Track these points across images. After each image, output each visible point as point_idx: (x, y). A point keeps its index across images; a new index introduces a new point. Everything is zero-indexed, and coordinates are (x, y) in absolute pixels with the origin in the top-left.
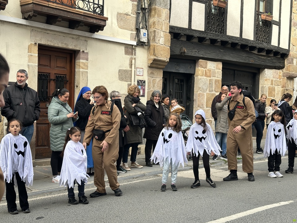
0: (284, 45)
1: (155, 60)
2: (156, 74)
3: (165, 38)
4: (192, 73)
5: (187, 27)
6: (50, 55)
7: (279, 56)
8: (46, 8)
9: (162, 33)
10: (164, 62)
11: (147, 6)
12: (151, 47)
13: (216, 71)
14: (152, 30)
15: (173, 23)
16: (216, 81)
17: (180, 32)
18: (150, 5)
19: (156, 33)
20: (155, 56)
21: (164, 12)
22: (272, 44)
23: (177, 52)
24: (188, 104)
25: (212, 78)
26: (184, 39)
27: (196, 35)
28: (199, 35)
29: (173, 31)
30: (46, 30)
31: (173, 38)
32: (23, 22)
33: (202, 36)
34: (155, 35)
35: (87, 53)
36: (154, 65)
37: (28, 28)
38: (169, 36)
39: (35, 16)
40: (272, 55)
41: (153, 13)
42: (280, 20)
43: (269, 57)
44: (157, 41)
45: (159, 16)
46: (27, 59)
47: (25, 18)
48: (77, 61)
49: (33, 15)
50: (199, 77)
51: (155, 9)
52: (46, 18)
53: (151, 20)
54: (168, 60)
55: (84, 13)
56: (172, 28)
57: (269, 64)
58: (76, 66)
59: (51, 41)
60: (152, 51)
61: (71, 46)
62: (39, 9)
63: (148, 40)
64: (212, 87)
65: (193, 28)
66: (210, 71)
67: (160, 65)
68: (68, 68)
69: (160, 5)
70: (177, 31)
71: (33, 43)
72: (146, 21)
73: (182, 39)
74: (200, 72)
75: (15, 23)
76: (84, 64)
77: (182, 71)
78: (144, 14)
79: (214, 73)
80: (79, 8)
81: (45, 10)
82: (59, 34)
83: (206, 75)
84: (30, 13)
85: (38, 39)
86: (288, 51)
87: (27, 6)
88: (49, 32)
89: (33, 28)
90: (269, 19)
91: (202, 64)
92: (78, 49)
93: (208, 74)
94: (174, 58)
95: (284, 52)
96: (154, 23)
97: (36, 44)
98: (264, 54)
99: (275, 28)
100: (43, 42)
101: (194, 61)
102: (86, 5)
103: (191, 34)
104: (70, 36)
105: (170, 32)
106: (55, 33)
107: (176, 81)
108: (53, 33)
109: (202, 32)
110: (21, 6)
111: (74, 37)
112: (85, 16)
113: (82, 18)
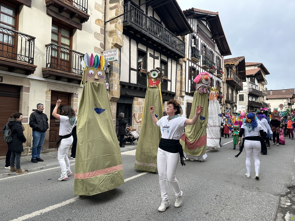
0: (173, 91)
1: (112, 98)
2: (113, 104)
3: (117, 87)
4: (131, 103)
5: (128, 82)
6: (58, 96)
7: (171, 96)
8: (56, 73)
9: (116, 85)
10: (117, 98)
11: (108, 72)
12: (111, 91)
13: (143, 102)
14: (111, 83)
15: (121, 80)
16: (143, 107)
17: (125, 84)
18: (110, 71)
19: (113, 85)
20: (113, 95)
21: (117, 75)
22: (168, 90)
23: (124, 94)
24: (129, 118)
25: (140, 106)
26: (127, 87)
27: (133, 86)
28: (134, 86)
29: (121, 84)
30: (55, 83)
31: (121, 87)
32: (44, 79)
33: (136, 86)
34: (112, 86)
35: (77, 94)
36: (112, 100)
37: (46, 82)
38: (119, 86)
39: (50, 77)
40: (168, 95)
41: (111, 75)
42: (171, 79)
43: (167, 96)
44: (113, 88)
45: (115, 77)
46: (45, 98)
47: (44, 77)
48: (72, 98)
49: (49, 76)
50: (135, 105)
51: (112, 73)
52: (55, 77)
53: (111, 79)
54: (119, 98)
55: (76, 75)
56: (121, 82)
57: (166, 99)
58: (71, 101)
59: (58, 89)
60: (111, 93)
61: (69, 90)
62: (52, 73)
63: (109, 88)
64: (141, 110)
65: (131, 82)
66: (140, 102)
67: (115, 100)
68: (67, 102)
69: (115, 71)
70: (123, 84)
71: (49, 90)
72: (108, 79)
73: (126, 87)
74: (135, 103)
75: (39, 80)
76: (76, 100)
77: (126, 102)
78: (107, 76)
79: (142, 103)
80: (73, 73)
81: (55, 74)
82: (62, 85)
83: (138, 104)
84: (47, 75)
85: (51, 87)
86: (175, 93)
87: (45, 72)
88: (57, 84)
89: (48, 83)
90: (166, 79)
91: (136, 99)
92: (72, 92)
93: (139, 104)
94: (122, 96)
95: (173, 94)
96: (112, 80)
97: (50, 90)
98: (165, 94)
99: (169, 83)
100: (54, 89)
101: (132, 98)
102: (77, 71)
103: (130, 85)
104: (68, 86)
105: (120, 84)
106: (60, 84)
107: (124, 107)
108: (59, 84)
109: (136, 84)
110: (43, 71)
111: (70, 86)
112: (76, 76)
113: (75, 78)
